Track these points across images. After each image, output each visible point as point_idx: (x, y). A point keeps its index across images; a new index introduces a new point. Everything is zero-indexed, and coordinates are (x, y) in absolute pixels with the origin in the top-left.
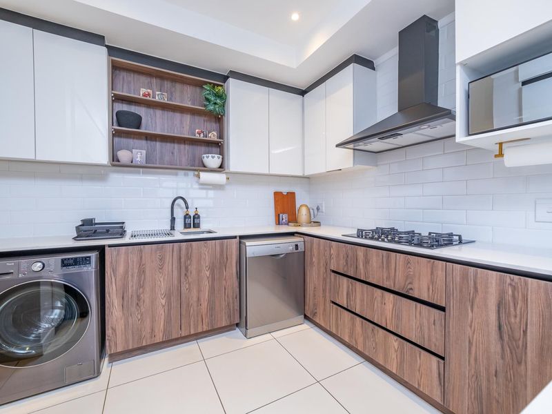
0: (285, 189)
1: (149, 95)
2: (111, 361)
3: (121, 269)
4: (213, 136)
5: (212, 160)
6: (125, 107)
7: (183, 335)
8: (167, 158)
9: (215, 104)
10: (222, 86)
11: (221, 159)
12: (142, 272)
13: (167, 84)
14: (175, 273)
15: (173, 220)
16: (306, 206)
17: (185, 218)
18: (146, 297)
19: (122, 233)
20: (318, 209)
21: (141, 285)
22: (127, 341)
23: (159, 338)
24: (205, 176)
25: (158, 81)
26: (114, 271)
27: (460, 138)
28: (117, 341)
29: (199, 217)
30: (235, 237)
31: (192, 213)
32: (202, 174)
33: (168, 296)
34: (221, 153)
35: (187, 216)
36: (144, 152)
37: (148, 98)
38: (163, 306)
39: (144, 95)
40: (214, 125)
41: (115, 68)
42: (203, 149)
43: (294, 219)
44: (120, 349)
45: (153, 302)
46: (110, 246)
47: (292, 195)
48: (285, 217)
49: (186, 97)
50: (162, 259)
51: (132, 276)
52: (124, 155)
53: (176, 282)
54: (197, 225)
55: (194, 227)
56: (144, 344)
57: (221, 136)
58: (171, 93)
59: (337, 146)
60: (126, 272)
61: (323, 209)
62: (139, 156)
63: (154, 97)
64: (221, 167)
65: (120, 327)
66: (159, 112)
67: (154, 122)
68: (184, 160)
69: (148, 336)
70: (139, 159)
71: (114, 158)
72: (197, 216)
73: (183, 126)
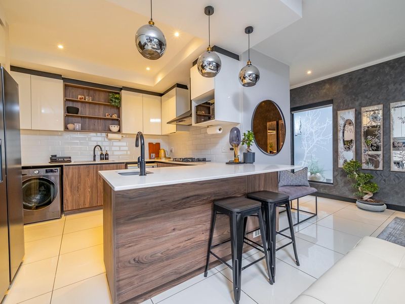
0: (154, 141)
1: (82, 98)
2: (66, 215)
3: (70, 175)
4: (115, 117)
5: (115, 128)
6: (70, 104)
7: (98, 205)
8: (91, 127)
9: (115, 102)
10: (118, 93)
11: (118, 128)
12: (79, 177)
13: (91, 92)
14: (95, 178)
15: (95, 156)
16: (164, 150)
17: (101, 155)
18: (82, 187)
19: (70, 161)
20: (171, 151)
21: (79, 182)
22: (73, 206)
23: (87, 206)
24: (110, 135)
25: (87, 90)
26: (67, 176)
27: (194, 124)
28: (68, 206)
29: (108, 155)
30: (124, 163)
31: (104, 153)
32: (109, 134)
33: (92, 187)
34: (119, 125)
35: (102, 154)
36: (80, 125)
37: (82, 100)
38: (89, 192)
39: (80, 99)
40: (116, 111)
41: (66, 87)
42: (110, 122)
43: (158, 156)
44: (70, 209)
45: (84, 189)
46: (65, 165)
47: (158, 144)
48: (154, 155)
49: (101, 98)
50: (89, 172)
51: (75, 178)
52: (70, 126)
53: (95, 182)
54: (107, 159)
55: (106, 159)
56: (80, 207)
57: (119, 116)
58: (94, 96)
59: (167, 123)
60: (73, 176)
61: (173, 151)
62: (78, 126)
63: (85, 99)
64: (119, 131)
65: (70, 199)
66: (87, 105)
67: (85, 111)
68: (100, 128)
69: (82, 204)
70: (77, 128)
71: (66, 128)
72: (107, 154)
73: (100, 112)
